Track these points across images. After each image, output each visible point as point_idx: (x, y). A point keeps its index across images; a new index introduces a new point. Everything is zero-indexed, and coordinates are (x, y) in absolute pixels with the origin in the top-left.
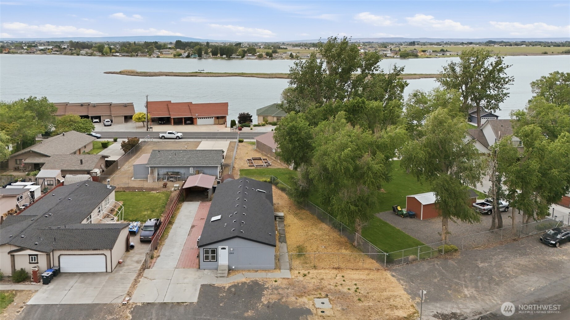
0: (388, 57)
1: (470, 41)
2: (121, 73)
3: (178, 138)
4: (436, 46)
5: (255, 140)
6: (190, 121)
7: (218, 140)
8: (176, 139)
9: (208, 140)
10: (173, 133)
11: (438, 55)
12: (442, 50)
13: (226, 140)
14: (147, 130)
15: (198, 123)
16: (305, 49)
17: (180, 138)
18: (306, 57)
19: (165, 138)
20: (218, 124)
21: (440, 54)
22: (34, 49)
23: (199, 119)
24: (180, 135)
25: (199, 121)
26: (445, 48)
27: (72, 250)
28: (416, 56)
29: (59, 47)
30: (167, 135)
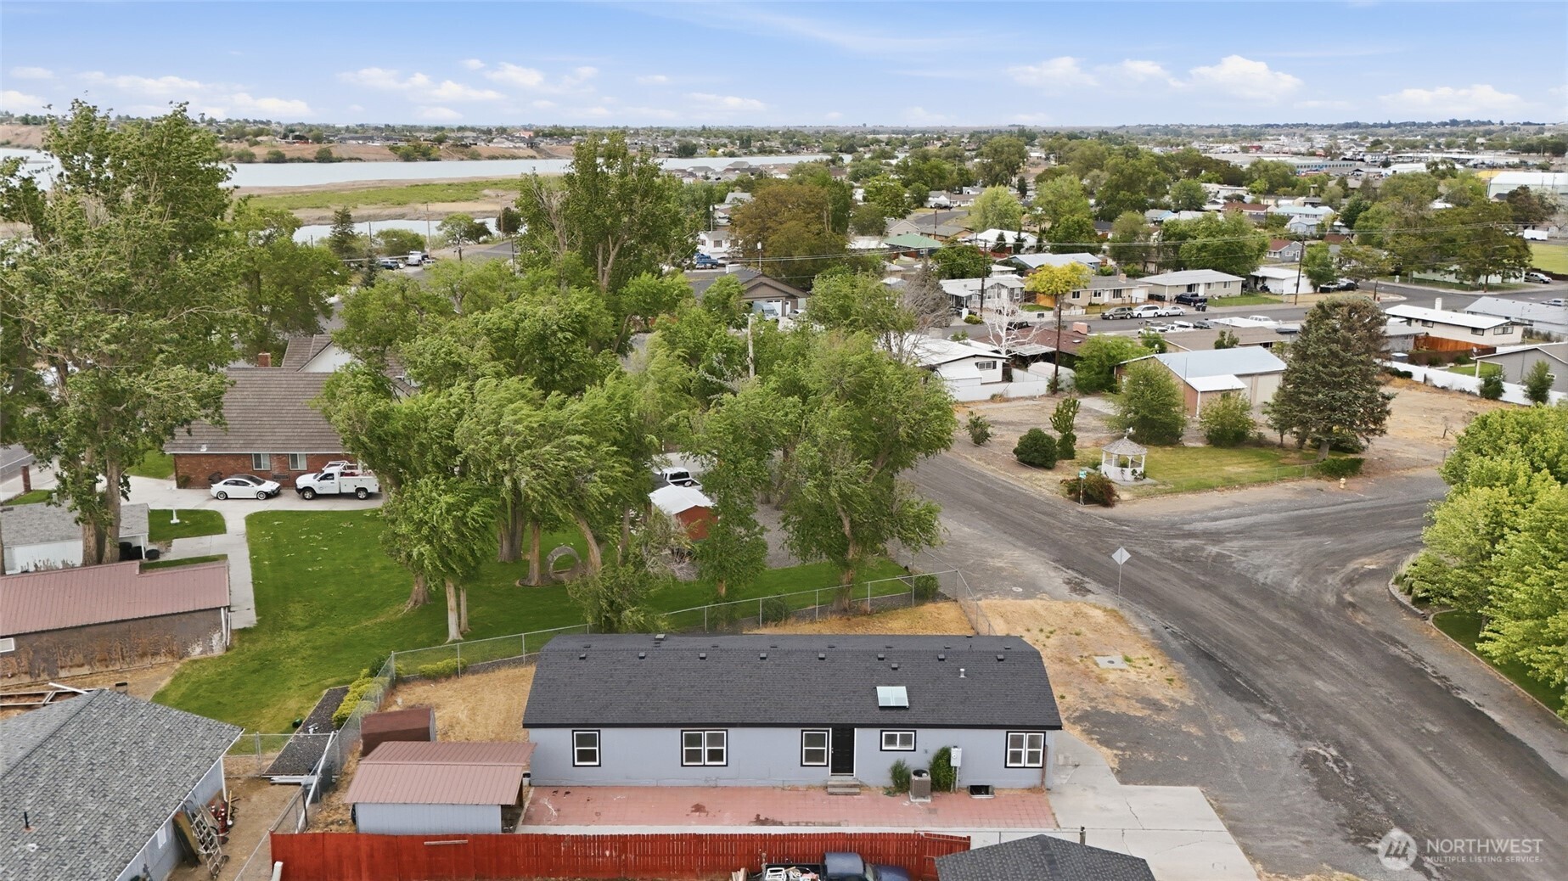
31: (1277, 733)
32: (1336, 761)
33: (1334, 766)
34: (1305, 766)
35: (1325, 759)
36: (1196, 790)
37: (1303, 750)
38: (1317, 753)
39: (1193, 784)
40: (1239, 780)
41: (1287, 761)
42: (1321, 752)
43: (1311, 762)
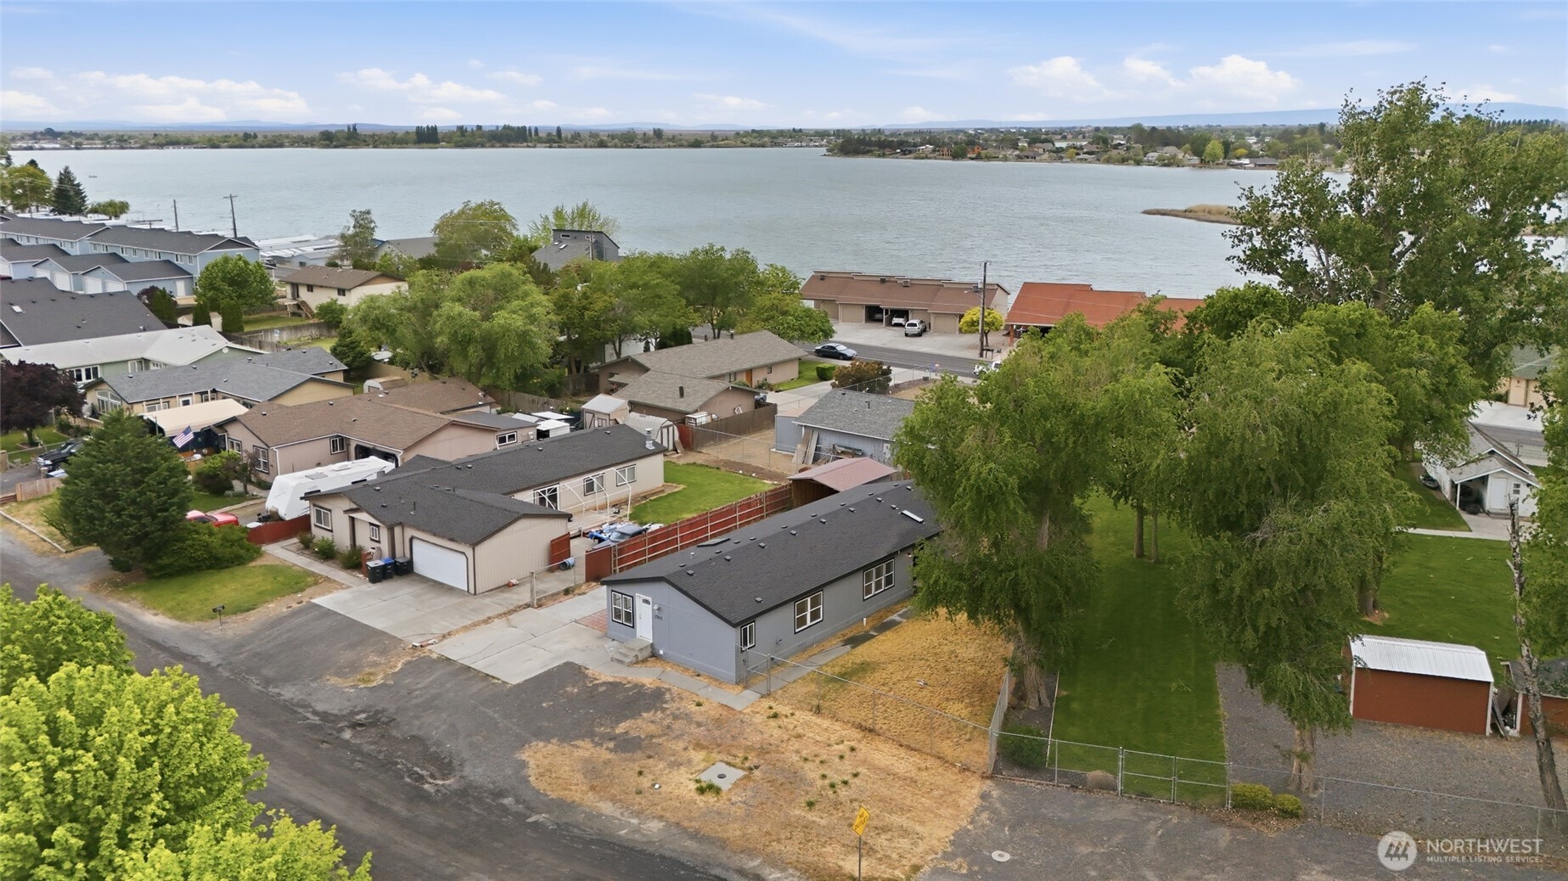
2: (1187, 214)
14: (981, 355)
22: (1039, 148)
29: (1105, 141)
31: (494, 783)
32: (421, 778)
33: (420, 772)
34: (447, 760)
35: (432, 776)
36: (515, 681)
37: (458, 774)
38: (444, 780)
39: (518, 685)
40: (490, 712)
41: (465, 755)
42: (441, 782)
43: (445, 767)
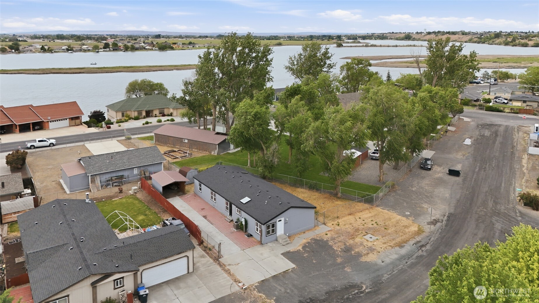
0: (147, 49)
1: (205, 35)
3: (52, 145)
4: (180, 39)
5: (153, 134)
6: (39, 126)
7: (102, 140)
8: (49, 146)
9: (91, 142)
10: (45, 141)
11: (190, 47)
12: (190, 43)
13: (111, 139)
15: (50, 128)
16: (50, 41)
17: (54, 145)
18: (62, 51)
19: (35, 148)
20: (74, 126)
21: (191, 46)
23: (51, 122)
24: (53, 141)
25: (52, 125)
26: (192, 40)
27: (156, 261)
28: (172, 49)
30: (37, 144)
38: (362, 287)
39: (296, 266)
